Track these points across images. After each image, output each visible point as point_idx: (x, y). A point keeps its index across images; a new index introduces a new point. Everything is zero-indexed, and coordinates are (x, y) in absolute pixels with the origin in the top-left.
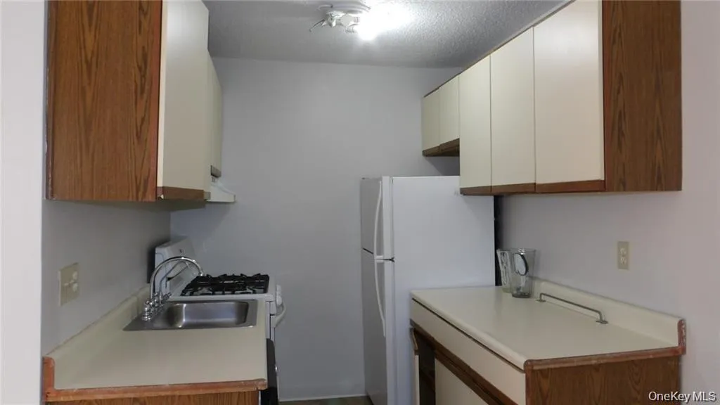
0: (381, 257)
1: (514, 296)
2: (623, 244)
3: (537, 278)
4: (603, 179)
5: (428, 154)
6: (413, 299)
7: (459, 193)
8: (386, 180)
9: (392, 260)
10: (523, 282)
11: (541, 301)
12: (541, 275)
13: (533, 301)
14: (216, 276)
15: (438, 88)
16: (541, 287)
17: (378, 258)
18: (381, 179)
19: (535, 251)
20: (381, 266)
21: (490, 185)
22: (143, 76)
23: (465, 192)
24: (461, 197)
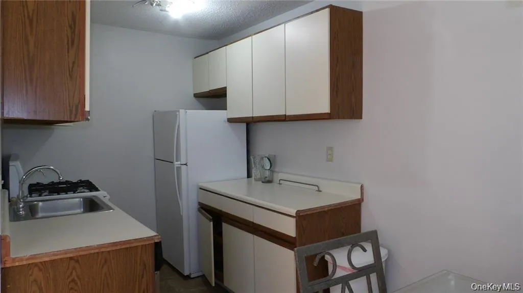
0: (179, 163)
1: (263, 182)
2: (331, 149)
3: (275, 171)
4: (329, 112)
5: (197, 96)
6: (201, 189)
7: (227, 120)
8: (182, 111)
9: (186, 164)
10: (267, 173)
11: (280, 184)
12: (277, 169)
13: (275, 185)
14: (47, 183)
15: (208, 53)
16: (278, 176)
17: (177, 164)
18: (179, 111)
19: (275, 156)
20: (179, 169)
21: (251, 116)
22: (73, 32)
23: (231, 121)
24: (227, 124)
